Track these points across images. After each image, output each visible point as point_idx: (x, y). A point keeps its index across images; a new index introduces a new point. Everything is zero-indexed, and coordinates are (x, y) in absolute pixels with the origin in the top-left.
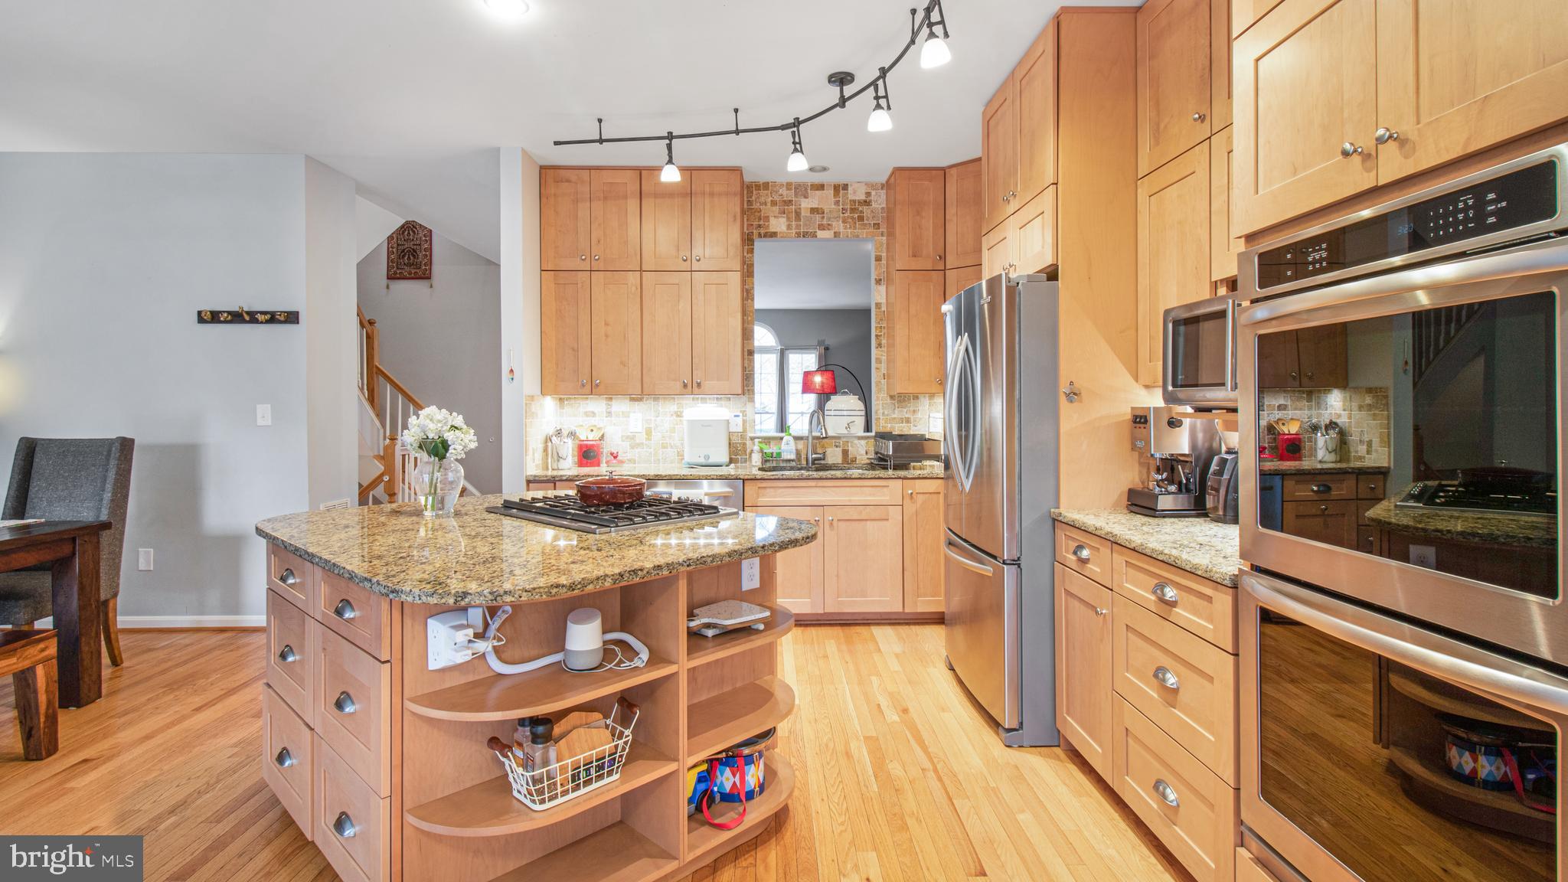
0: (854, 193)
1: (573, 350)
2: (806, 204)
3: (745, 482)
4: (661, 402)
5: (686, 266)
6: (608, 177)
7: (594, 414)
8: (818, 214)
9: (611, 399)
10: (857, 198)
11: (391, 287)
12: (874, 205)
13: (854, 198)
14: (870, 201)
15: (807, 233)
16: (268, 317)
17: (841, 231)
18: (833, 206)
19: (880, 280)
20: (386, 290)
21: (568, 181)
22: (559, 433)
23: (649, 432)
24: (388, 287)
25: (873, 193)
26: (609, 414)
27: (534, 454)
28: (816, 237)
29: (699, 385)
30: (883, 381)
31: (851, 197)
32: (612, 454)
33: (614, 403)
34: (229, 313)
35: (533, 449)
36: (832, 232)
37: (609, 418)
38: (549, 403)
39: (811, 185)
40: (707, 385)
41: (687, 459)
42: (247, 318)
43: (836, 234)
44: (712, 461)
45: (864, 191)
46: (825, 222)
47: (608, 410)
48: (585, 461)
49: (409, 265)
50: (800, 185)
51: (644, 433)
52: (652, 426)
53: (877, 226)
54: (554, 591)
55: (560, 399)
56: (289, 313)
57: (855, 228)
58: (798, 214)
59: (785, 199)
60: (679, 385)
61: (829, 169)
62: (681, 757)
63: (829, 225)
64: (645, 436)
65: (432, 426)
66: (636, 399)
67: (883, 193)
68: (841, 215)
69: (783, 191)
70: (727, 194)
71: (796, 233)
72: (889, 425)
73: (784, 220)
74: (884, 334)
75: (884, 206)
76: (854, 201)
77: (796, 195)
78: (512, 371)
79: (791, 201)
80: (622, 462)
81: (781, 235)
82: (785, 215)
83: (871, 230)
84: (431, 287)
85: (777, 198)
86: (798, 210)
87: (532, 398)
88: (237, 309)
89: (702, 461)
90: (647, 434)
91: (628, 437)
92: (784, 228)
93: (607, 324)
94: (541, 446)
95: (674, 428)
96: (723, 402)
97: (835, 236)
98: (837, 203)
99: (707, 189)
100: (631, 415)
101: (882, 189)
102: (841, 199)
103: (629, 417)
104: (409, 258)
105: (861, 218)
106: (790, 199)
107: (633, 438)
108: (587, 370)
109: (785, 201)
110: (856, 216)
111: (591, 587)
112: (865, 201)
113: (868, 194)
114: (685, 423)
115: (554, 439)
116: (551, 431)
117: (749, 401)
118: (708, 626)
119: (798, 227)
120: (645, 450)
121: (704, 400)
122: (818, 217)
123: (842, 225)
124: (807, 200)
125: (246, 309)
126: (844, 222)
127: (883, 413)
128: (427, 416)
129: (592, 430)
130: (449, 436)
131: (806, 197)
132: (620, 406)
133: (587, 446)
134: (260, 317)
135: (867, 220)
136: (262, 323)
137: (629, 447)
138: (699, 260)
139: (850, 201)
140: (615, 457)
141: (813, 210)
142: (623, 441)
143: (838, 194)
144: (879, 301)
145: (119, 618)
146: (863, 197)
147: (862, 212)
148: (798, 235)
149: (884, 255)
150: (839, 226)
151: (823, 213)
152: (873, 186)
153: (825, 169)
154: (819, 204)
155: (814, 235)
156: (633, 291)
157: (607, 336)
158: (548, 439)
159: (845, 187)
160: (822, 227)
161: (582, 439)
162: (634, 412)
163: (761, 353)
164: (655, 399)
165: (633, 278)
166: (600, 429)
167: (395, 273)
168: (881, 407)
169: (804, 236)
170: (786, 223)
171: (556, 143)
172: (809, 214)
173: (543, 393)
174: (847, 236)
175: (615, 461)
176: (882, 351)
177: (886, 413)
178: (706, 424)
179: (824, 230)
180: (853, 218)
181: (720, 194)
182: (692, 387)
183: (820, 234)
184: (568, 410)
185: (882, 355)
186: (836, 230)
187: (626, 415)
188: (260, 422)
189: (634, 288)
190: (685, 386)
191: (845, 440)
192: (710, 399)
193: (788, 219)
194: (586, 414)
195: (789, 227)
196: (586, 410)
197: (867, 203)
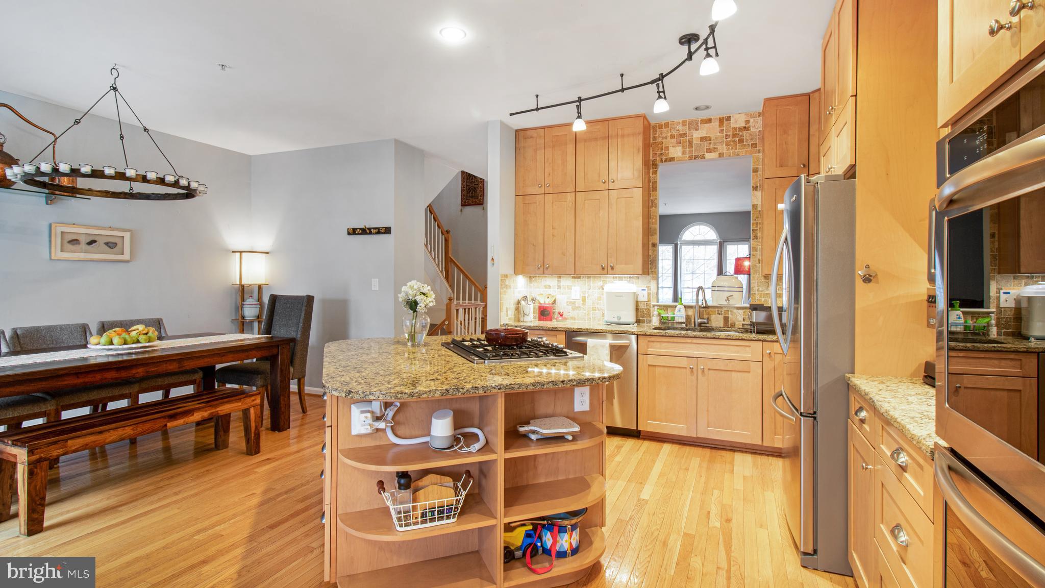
0: (736, 122)
1: (533, 245)
2: (697, 135)
3: (639, 336)
4: (592, 280)
5: (605, 187)
6: (556, 132)
7: (550, 287)
8: (706, 141)
9: (560, 277)
10: (738, 126)
11: (463, 210)
12: (752, 129)
13: (735, 126)
14: (749, 127)
15: (698, 156)
16: (376, 231)
17: (725, 152)
18: (719, 134)
19: (757, 187)
20: (460, 213)
21: (532, 137)
22: (525, 298)
23: (584, 299)
24: (461, 211)
25: (752, 120)
26: (559, 287)
27: (507, 311)
28: (705, 158)
29: (612, 268)
30: (758, 265)
31: (733, 125)
32: (559, 313)
33: (562, 280)
34: (360, 229)
35: (507, 308)
36: (717, 153)
37: (559, 290)
38: (521, 280)
39: (701, 120)
40: (618, 268)
41: (606, 319)
42: (368, 231)
43: (721, 155)
44: (622, 320)
45: (744, 120)
46: (712, 146)
47: (559, 284)
48: (542, 317)
49: (472, 197)
50: (692, 121)
51: (581, 300)
52: (586, 295)
53: (754, 145)
54: (399, 396)
55: (530, 277)
56: (386, 228)
57: (736, 148)
58: (690, 143)
59: (681, 132)
60: (599, 268)
61: (711, 107)
62: (498, 516)
63: (715, 148)
64: (582, 302)
65: (411, 292)
66: (576, 276)
67: (760, 120)
68: (725, 140)
69: (680, 127)
70: (634, 134)
71: (689, 157)
72: (763, 299)
73: (680, 148)
74: (760, 228)
75: (761, 129)
76: (736, 129)
77: (689, 128)
78: (493, 259)
79: (685, 134)
80: (566, 319)
81: (678, 159)
82: (681, 145)
83: (750, 149)
84: (483, 209)
85: (674, 133)
86: (691, 140)
87: (506, 276)
88: (363, 227)
89: (616, 320)
90: (583, 301)
91: (570, 302)
92: (680, 154)
93: (553, 228)
94: (513, 307)
95: (601, 297)
96: (634, 280)
97: (720, 156)
98: (722, 131)
99: (620, 132)
100: (573, 288)
101: (759, 116)
102: (724, 128)
103: (571, 289)
104: (472, 193)
105: (741, 141)
106: (684, 132)
107: (574, 303)
108: (541, 259)
109: (681, 135)
110: (737, 139)
111: (425, 396)
112: (745, 128)
113: (747, 122)
114: (605, 294)
115: (523, 303)
116: (520, 297)
117: (652, 280)
118: (534, 432)
119: (691, 152)
120: (581, 311)
121: (621, 279)
122: (706, 143)
123: (725, 147)
124: (698, 132)
125: (367, 227)
126: (727, 145)
127: (758, 290)
128: (410, 286)
129: (548, 297)
130: (419, 298)
131: (696, 130)
132: (566, 282)
133: (543, 307)
134: (373, 231)
135: (747, 141)
136: (374, 234)
137: (571, 309)
138: (613, 182)
139: (733, 128)
140: (561, 316)
141: (703, 139)
142: (568, 305)
143: (723, 125)
144: (756, 203)
145: (306, 388)
146: (743, 125)
147: (742, 136)
148: (691, 158)
149: (760, 167)
150: (723, 148)
151: (710, 140)
152: (752, 116)
153: (707, 108)
154: (707, 134)
155: (703, 157)
156: (570, 206)
157: (553, 236)
158: (519, 302)
159: (729, 118)
160: (709, 151)
161: (542, 303)
162: (575, 286)
163: (705, 245)
164: (589, 278)
165: (570, 197)
166: (553, 296)
167: (465, 202)
168: (756, 285)
169: (695, 159)
170: (682, 150)
171: (511, 114)
172: (699, 142)
173: (516, 273)
174: (730, 156)
175: (560, 318)
176: (758, 242)
177: (761, 289)
178: (619, 295)
179: (711, 152)
180: (734, 141)
181: (628, 135)
182: (607, 270)
183: (708, 156)
184: (534, 284)
185: (757, 245)
186: (721, 152)
187: (569, 288)
188: (373, 289)
189: (571, 204)
190: (603, 268)
191: (726, 309)
192: (625, 277)
193: (683, 147)
194: (545, 287)
195: (684, 153)
196: (545, 284)
197: (746, 129)
